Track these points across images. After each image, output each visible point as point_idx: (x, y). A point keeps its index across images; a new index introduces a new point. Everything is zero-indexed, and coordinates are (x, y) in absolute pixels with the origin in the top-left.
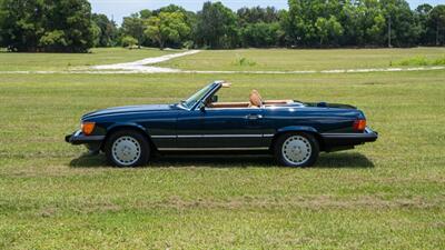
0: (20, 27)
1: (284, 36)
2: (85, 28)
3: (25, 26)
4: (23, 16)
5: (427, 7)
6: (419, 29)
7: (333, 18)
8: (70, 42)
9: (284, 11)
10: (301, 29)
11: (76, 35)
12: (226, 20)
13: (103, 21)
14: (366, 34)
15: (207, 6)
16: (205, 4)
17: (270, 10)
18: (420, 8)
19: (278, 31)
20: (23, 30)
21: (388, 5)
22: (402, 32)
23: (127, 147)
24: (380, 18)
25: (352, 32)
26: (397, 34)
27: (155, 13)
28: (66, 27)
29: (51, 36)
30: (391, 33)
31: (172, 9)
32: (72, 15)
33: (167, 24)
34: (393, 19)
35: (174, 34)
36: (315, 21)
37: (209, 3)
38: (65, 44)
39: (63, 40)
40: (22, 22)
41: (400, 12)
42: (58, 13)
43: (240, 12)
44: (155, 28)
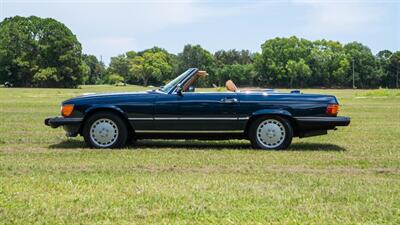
0: (16, 64)
1: (257, 77)
2: (76, 66)
3: (21, 64)
4: (19, 55)
5: (387, 53)
6: (380, 72)
7: (302, 61)
8: (62, 78)
9: (258, 54)
10: (273, 70)
11: (67, 72)
12: (204, 61)
13: (93, 62)
14: (332, 77)
15: (187, 49)
16: (186, 47)
17: (245, 53)
18: (381, 53)
19: (252, 72)
20: (19, 67)
21: (352, 51)
22: (365, 74)
23: (105, 129)
24: (345, 62)
25: (319, 73)
26: (361, 76)
27: (140, 54)
28: (58, 64)
29: (45, 73)
30: (355, 76)
31: (156, 50)
32: (63, 54)
33: (150, 63)
34: (357, 63)
35: (156, 72)
36: (285, 63)
37: (190, 46)
38: (57, 80)
39: (55, 76)
40: (18, 60)
41: (363, 56)
42: (51, 52)
43: (217, 54)
44: (140, 66)
